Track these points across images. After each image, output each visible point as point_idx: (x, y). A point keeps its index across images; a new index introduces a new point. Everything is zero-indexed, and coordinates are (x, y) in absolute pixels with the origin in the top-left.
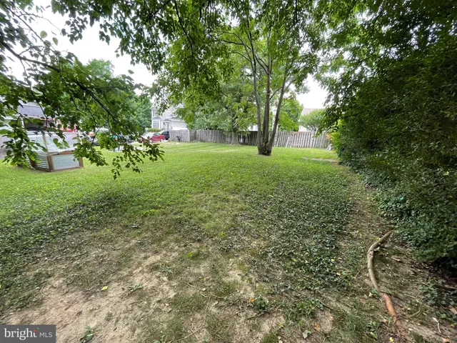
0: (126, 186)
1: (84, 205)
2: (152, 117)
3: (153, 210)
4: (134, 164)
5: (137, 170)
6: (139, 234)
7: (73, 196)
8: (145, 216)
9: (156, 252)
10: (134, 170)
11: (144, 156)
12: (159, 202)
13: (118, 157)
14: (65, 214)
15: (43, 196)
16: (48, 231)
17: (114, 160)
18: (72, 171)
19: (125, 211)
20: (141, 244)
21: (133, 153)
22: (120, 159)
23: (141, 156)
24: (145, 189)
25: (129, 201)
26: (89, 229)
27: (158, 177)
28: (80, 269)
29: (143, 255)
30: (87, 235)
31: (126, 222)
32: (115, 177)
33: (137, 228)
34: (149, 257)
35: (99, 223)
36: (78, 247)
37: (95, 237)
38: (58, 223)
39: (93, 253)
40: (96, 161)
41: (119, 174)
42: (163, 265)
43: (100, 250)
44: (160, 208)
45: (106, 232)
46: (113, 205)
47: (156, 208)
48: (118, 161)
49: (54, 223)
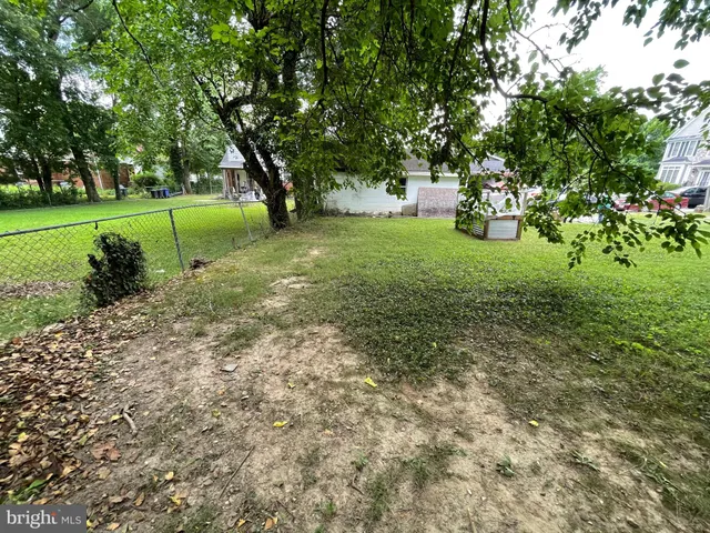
0: (584, 283)
1: (517, 293)
2: (665, 158)
3: (639, 345)
4: (620, 248)
5: (624, 261)
6: (603, 376)
7: (506, 276)
8: (620, 349)
9: (636, 429)
10: (617, 259)
11: (648, 237)
12: (656, 335)
13: (586, 232)
14: (494, 297)
15: (476, 267)
16: (477, 309)
17: (579, 236)
18: (506, 243)
19: (579, 324)
20: (605, 395)
21: (622, 228)
22: (589, 236)
23: (641, 236)
24: (624, 299)
25: (588, 311)
26: (520, 328)
27: (657, 283)
28: (506, 375)
29: (606, 416)
30: (518, 334)
31: (577, 341)
32: (572, 265)
33: (599, 362)
34: (619, 427)
35: (534, 326)
36: (504, 345)
37: (527, 343)
38: (487, 304)
39: (524, 364)
40: (548, 235)
41: (579, 262)
42: (650, 463)
43: (533, 366)
44: (657, 348)
45: (543, 343)
46: (558, 307)
47: (647, 344)
48: (585, 239)
49: (483, 303)
